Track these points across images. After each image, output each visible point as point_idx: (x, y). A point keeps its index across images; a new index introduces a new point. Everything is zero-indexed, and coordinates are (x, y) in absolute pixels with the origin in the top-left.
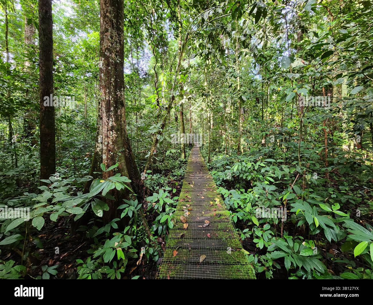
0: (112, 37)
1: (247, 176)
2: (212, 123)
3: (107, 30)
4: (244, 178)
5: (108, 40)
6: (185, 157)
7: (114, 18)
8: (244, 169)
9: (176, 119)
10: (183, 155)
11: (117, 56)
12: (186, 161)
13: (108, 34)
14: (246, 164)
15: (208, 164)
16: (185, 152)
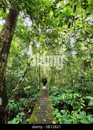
0: (6, 32)
1: (70, 103)
2: (51, 72)
3: (4, 29)
4: (69, 104)
5: (4, 33)
6: (40, 87)
7: (9, 26)
8: (68, 98)
9: (38, 71)
10: (39, 86)
11: (7, 39)
12: (40, 89)
13: (5, 31)
14: (69, 94)
15: (49, 91)
16: (40, 85)
